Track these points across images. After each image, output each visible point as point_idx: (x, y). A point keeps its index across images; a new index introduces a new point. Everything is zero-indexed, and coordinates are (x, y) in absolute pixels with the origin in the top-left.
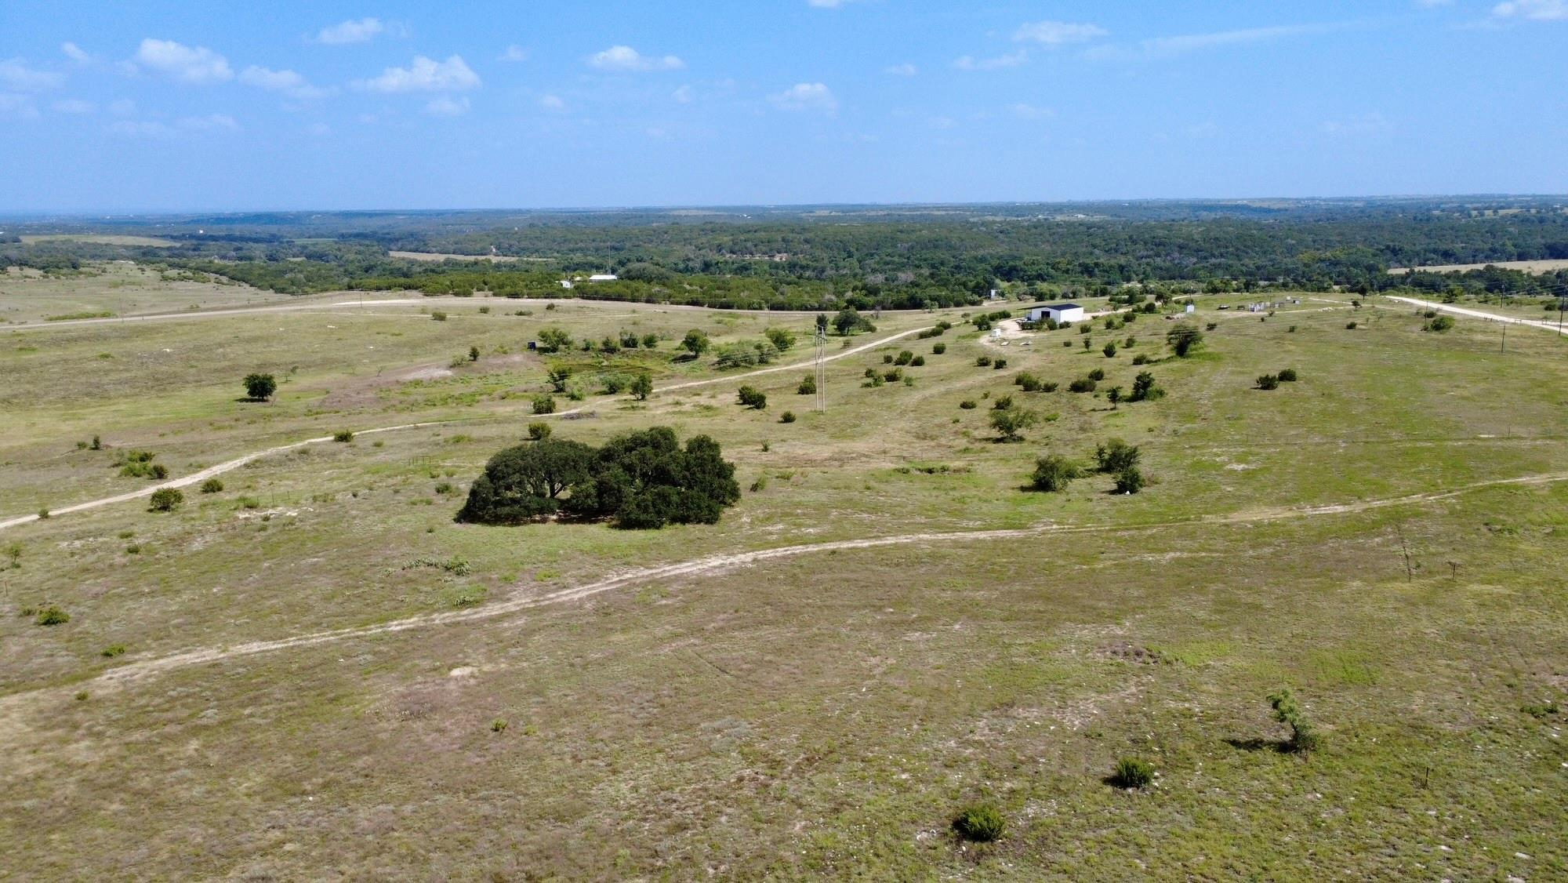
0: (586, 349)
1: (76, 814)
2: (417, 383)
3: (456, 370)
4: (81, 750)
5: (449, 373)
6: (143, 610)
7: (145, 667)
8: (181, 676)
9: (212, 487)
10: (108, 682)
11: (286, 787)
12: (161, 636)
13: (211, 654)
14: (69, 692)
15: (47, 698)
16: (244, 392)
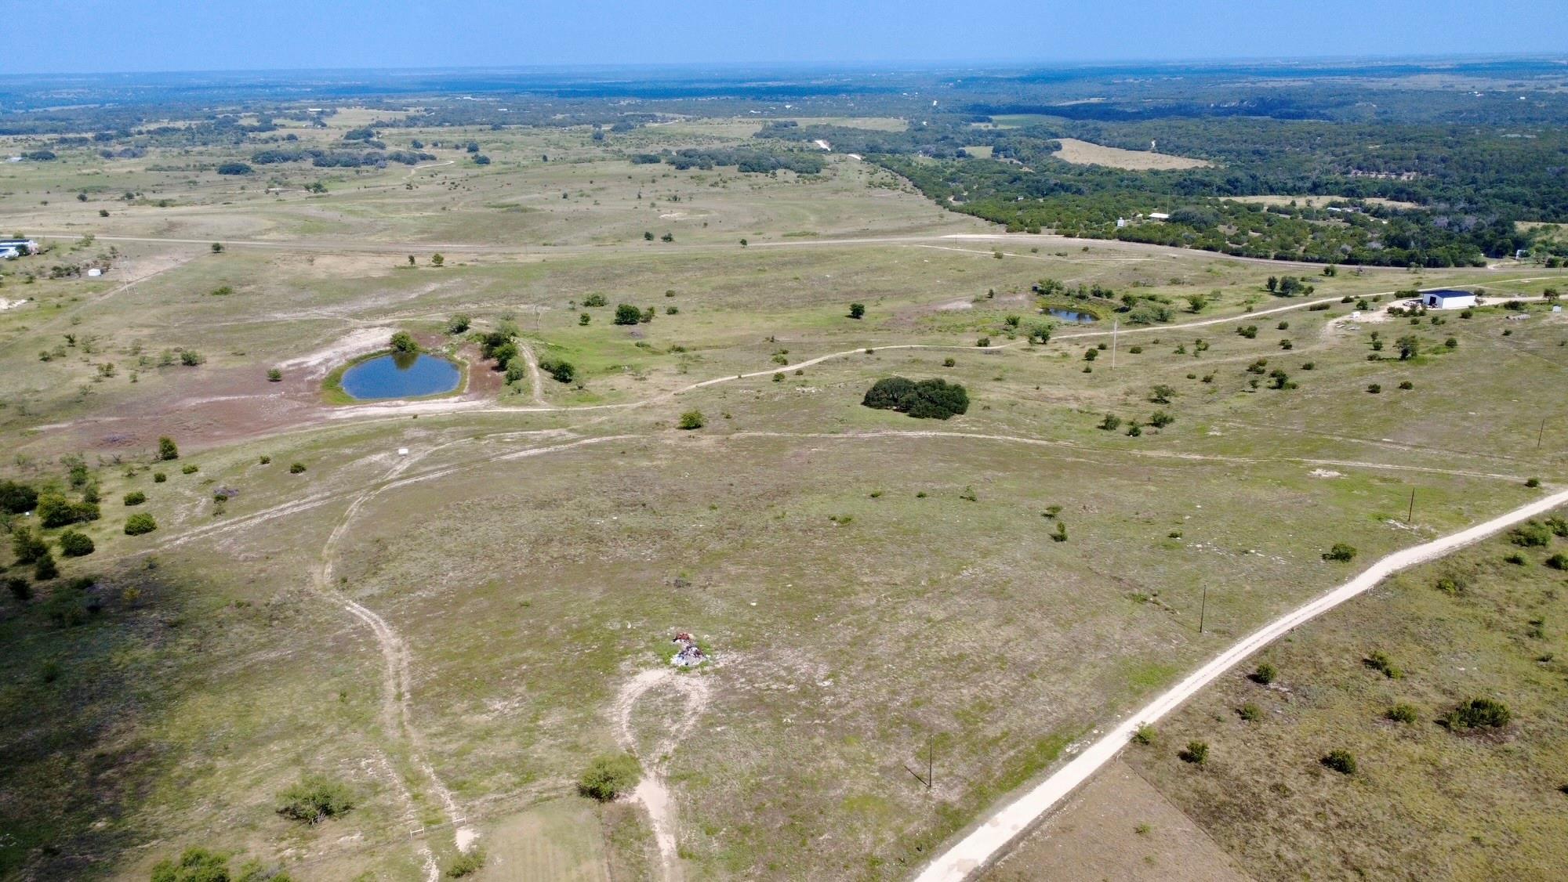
0: (1068, 295)
1: (718, 460)
2: (946, 312)
3: (975, 304)
4: (723, 450)
5: (970, 306)
6: (751, 418)
7: (744, 434)
8: (751, 438)
9: (799, 373)
10: (735, 436)
11: (758, 464)
12: (752, 426)
13: (761, 434)
14: (725, 437)
15: (720, 437)
16: (850, 312)
